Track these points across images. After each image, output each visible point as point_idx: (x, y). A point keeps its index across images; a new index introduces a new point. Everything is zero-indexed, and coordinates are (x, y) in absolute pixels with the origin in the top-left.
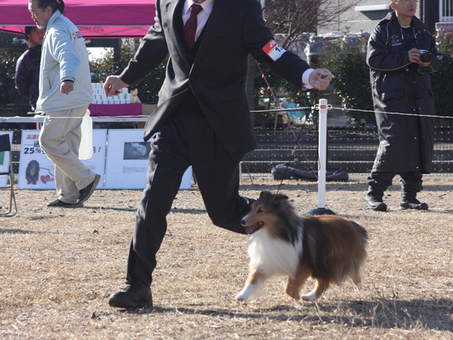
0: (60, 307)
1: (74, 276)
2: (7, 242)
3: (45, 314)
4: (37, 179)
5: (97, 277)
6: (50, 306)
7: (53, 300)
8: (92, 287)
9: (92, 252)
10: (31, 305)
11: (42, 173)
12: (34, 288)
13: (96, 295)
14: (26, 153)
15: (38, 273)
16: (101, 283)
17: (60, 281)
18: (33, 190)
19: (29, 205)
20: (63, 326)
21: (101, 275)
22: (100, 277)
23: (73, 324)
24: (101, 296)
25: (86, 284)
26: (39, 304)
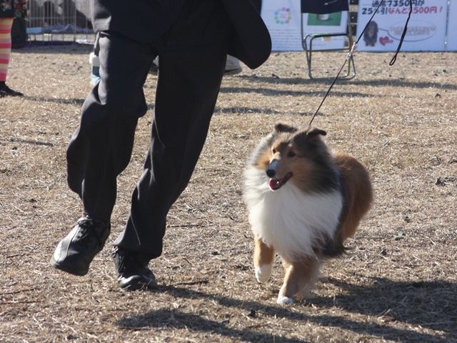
0: (403, 172)
1: (417, 141)
2: (347, 106)
3: (387, 179)
4: (376, 41)
5: (440, 143)
6: (393, 171)
7: (395, 165)
8: (436, 153)
9: (435, 116)
11: (381, 34)
12: (375, 152)
13: (439, 161)
14: (364, 13)
15: (380, 137)
16: (445, 149)
17: (402, 146)
18: (371, 52)
19: (368, 68)
20: (407, 192)
21: (445, 140)
22: (444, 142)
23: (417, 190)
24: (445, 162)
25: (430, 149)
26: (382, 169)
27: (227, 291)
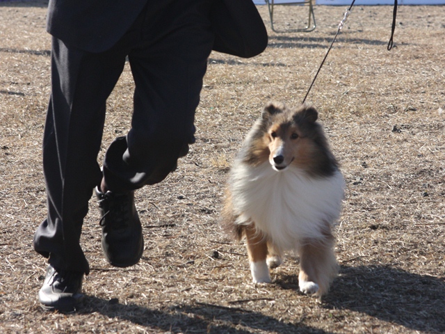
0: (361, 120)
1: (375, 91)
2: (307, 57)
3: (346, 127)
5: (397, 92)
6: (351, 119)
7: (353, 113)
8: (393, 101)
9: (392, 67)
10: (332, 118)
12: (335, 101)
13: (396, 109)
15: (339, 86)
16: (402, 97)
17: (360, 95)
18: (331, 5)
19: (327, 20)
20: (364, 138)
21: (401, 89)
22: (400, 91)
23: (374, 137)
24: (401, 110)
25: (386, 98)
26: (340, 117)
27: (191, 233)
